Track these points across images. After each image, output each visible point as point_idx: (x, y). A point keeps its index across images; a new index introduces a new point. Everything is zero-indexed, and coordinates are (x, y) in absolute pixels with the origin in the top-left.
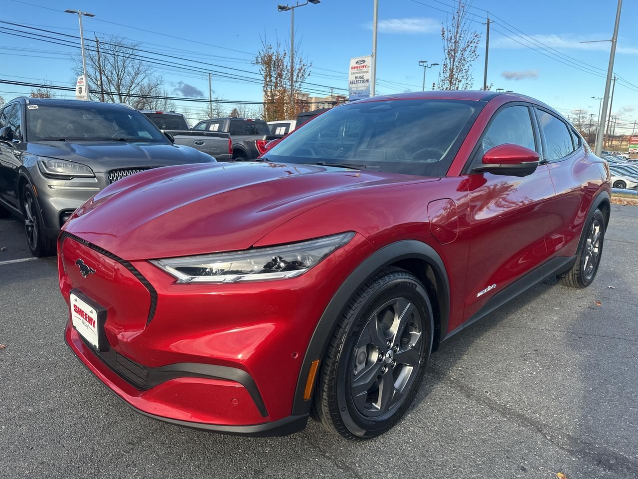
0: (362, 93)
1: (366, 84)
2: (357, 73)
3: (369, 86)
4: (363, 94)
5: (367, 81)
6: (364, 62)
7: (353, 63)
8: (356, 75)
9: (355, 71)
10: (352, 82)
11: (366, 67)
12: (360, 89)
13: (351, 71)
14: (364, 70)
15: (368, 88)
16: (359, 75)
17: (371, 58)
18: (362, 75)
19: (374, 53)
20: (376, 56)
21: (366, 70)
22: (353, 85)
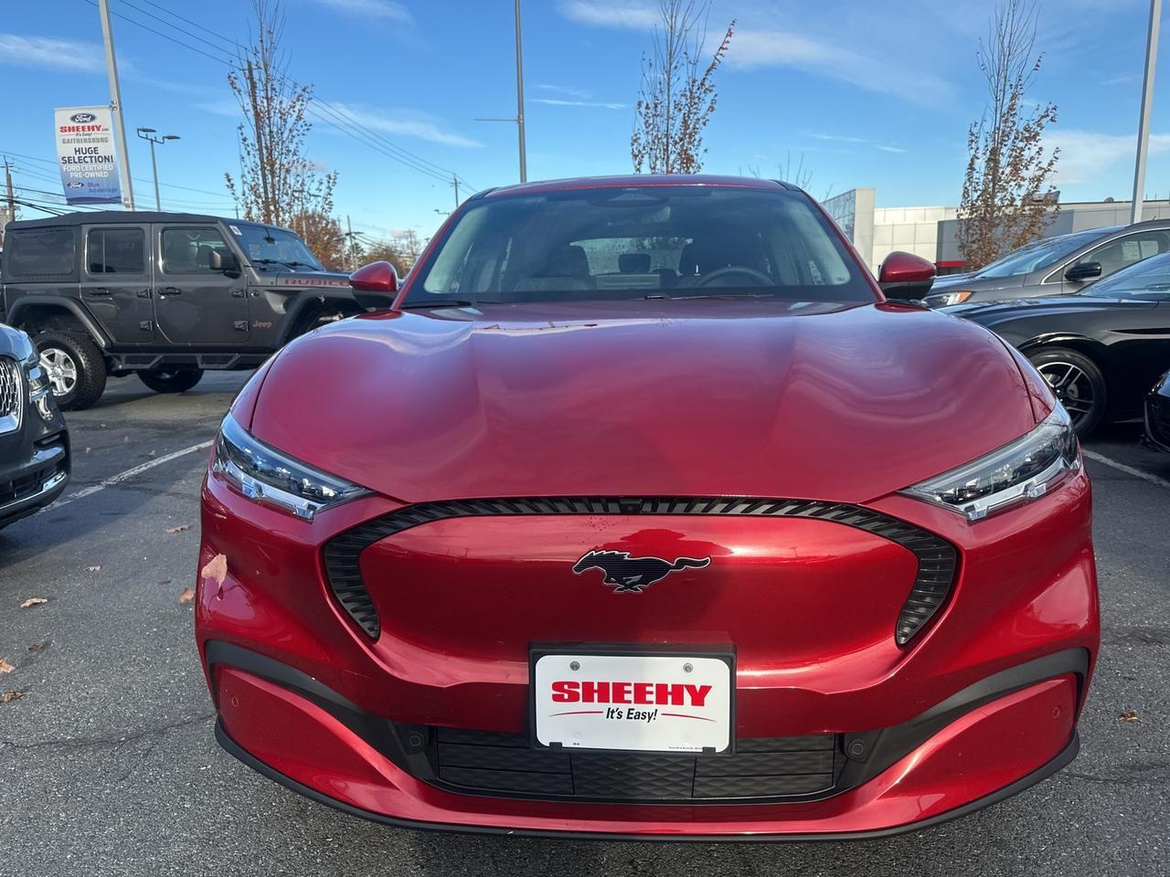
0: (98, 185)
1: (107, 166)
2: (78, 141)
3: (115, 169)
4: (101, 187)
5: (107, 159)
6: (93, 118)
7: (63, 117)
8: (78, 146)
9: (72, 135)
10: (68, 160)
11: (98, 129)
12: (92, 175)
13: (59, 136)
14: (96, 134)
15: (114, 175)
16: (84, 146)
17: (108, 112)
18: (92, 145)
19: (115, 99)
20: (121, 108)
21: (100, 136)
22: (73, 167)
